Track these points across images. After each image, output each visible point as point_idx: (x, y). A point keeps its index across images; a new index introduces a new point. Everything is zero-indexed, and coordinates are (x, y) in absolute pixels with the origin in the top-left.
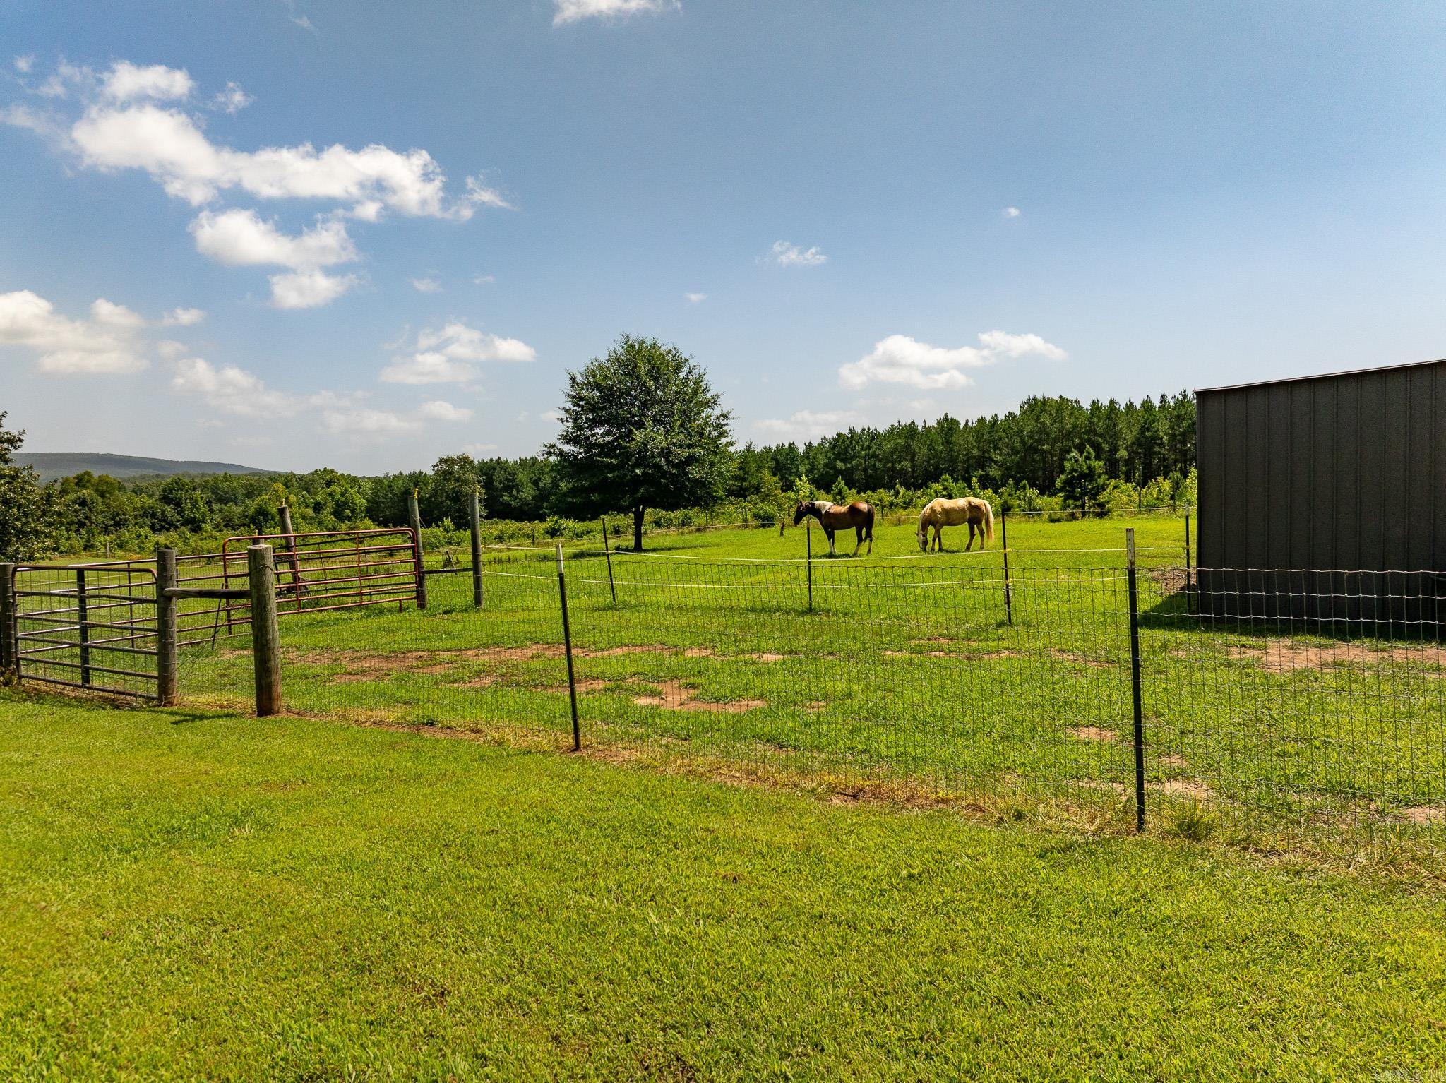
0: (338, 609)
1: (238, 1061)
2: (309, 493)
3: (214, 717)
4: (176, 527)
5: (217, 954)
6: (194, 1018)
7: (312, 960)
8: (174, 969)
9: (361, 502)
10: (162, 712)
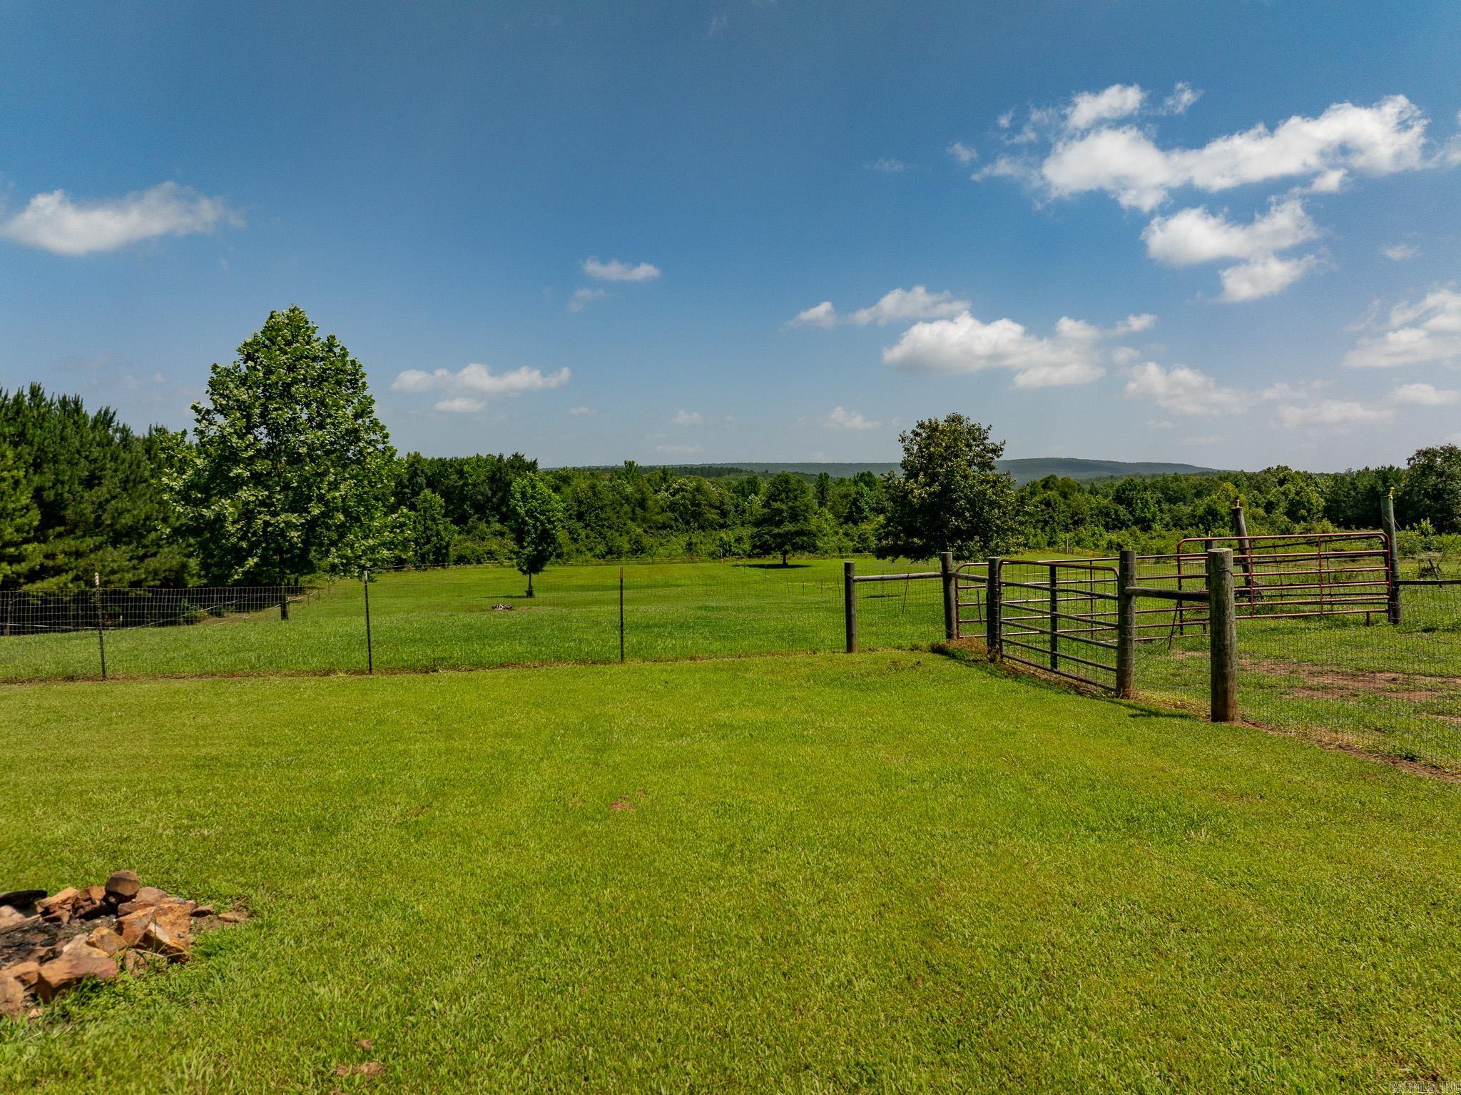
0: (1294, 617)
1: (1198, 1064)
2: (1261, 492)
3: (1168, 716)
4: (1128, 526)
5: (1176, 951)
6: (1154, 1005)
7: (1273, 987)
8: (1135, 952)
9: (1319, 502)
10: (1120, 704)
